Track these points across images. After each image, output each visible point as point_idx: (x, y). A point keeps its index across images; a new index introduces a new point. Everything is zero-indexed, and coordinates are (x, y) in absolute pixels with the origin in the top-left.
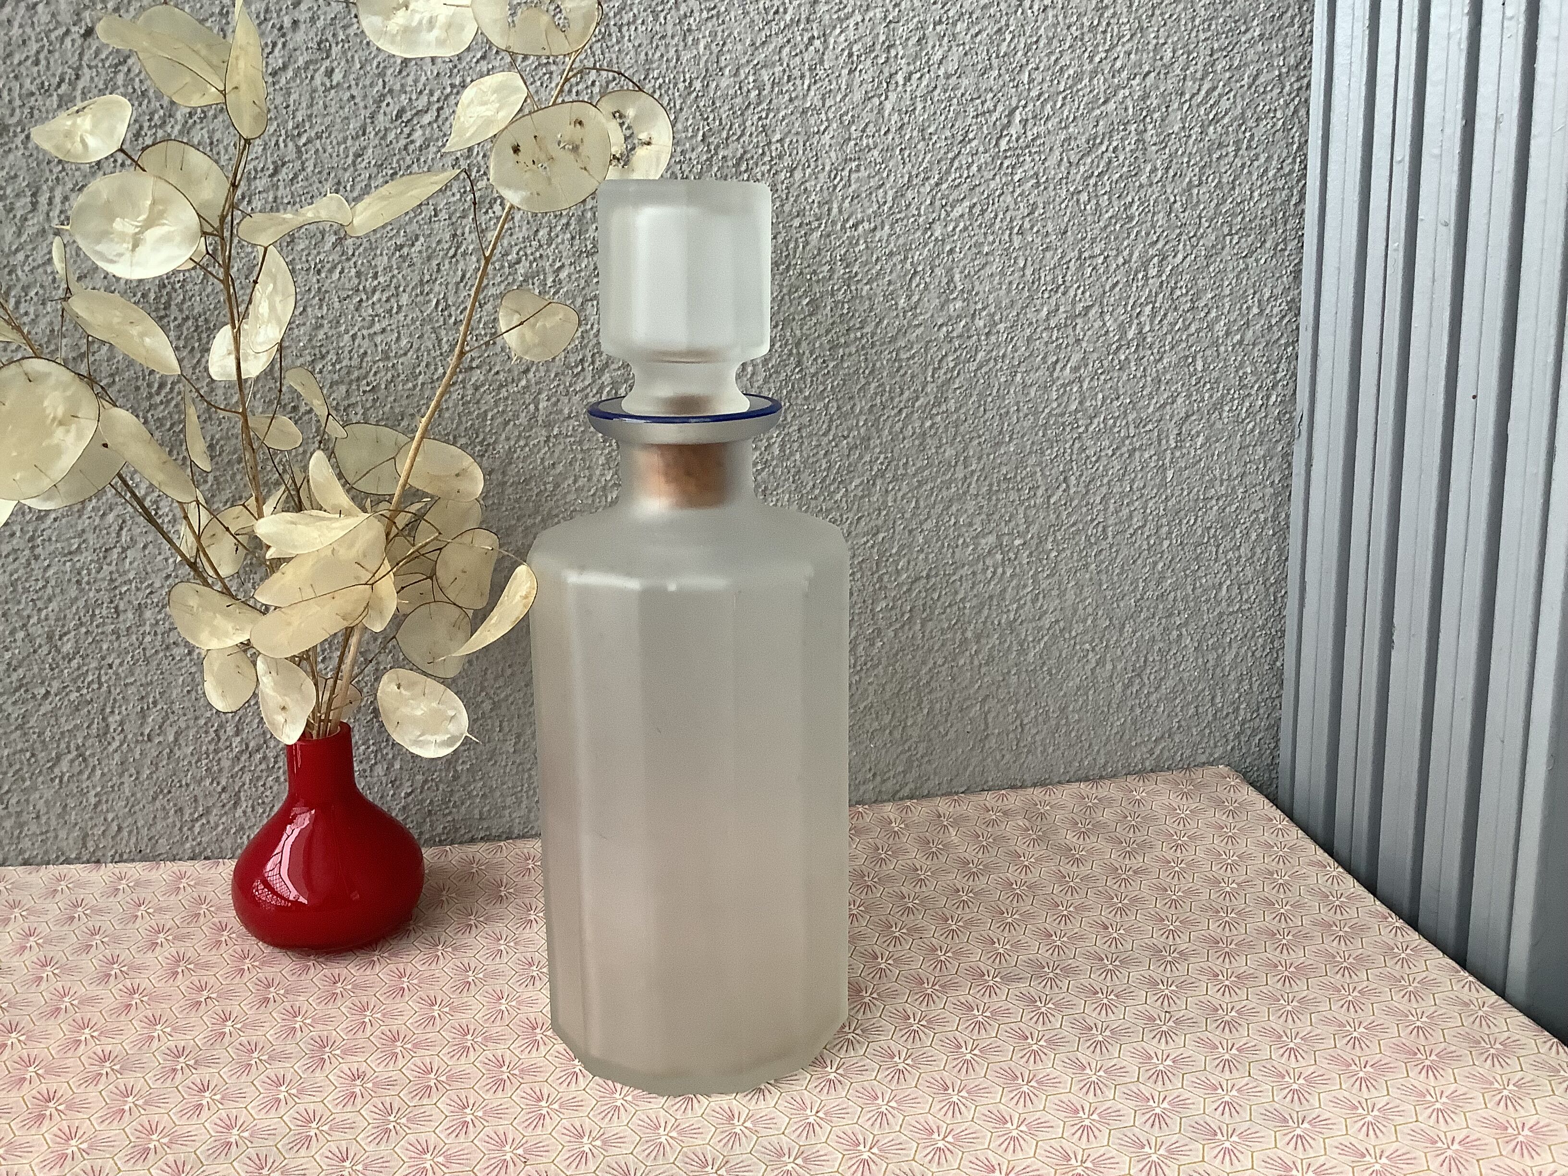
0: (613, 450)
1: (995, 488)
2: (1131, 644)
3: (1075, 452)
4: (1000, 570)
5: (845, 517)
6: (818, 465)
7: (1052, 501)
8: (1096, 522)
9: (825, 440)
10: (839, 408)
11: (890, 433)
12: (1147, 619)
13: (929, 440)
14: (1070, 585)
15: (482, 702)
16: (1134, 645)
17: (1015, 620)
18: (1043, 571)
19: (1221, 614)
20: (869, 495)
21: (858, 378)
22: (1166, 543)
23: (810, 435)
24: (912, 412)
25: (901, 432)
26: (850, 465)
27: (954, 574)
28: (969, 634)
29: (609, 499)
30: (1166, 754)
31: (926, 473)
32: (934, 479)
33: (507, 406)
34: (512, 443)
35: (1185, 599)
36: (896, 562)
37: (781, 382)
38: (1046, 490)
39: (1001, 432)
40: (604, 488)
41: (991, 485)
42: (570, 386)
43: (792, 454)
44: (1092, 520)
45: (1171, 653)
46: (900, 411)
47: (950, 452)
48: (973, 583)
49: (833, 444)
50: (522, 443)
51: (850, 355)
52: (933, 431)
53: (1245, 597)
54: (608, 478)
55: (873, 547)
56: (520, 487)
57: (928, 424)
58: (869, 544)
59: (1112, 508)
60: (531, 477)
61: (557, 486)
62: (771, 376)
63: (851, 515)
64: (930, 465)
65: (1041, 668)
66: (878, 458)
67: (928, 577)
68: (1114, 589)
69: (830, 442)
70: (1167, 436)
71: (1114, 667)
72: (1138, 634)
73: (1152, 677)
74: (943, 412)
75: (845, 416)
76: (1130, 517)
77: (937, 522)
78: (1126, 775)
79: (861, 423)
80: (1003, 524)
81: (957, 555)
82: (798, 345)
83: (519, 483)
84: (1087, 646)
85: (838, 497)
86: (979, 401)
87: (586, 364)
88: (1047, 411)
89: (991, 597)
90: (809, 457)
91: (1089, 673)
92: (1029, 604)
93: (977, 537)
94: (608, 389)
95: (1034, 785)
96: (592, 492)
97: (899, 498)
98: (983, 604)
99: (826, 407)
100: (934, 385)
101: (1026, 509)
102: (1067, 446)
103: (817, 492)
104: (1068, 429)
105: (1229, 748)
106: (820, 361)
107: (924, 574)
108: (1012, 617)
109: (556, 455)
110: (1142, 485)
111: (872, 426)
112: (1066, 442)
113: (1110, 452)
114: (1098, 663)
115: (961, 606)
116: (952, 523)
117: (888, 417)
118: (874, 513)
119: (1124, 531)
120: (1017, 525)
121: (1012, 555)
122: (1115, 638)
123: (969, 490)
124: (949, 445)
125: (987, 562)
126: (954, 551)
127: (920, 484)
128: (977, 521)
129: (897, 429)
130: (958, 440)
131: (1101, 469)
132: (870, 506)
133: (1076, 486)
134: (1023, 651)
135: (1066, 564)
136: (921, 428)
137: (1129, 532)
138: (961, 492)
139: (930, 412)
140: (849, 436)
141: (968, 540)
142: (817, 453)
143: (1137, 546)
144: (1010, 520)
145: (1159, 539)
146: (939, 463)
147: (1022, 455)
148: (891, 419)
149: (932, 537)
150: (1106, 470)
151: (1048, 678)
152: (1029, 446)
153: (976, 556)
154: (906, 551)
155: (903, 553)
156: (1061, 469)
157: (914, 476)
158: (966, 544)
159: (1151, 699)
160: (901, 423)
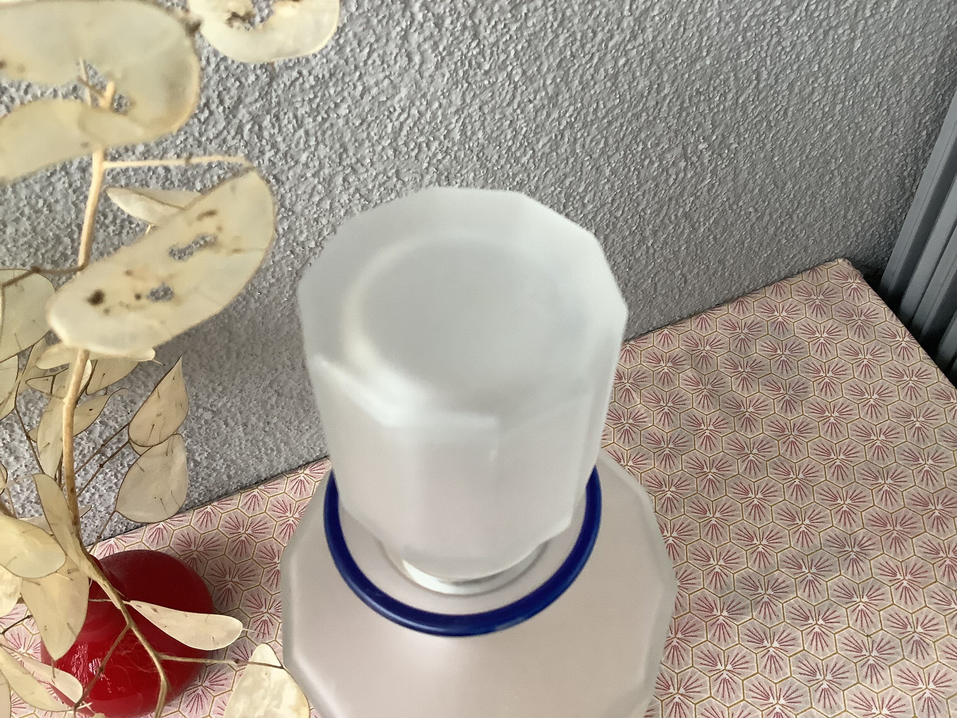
1: (686, 105)
2: (788, 197)
3: (772, 47)
4: (682, 175)
5: (532, 176)
6: (503, 136)
7: (740, 101)
8: (779, 108)
9: (510, 110)
10: (524, 73)
11: (580, 83)
12: (806, 174)
13: (621, 78)
14: (745, 167)
15: (202, 415)
17: (690, 209)
18: (722, 164)
19: (871, 150)
20: (557, 149)
21: (545, 34)
22: (839, 107)
23: (493, 110)
24: (605, 54)
25: (592, 79)
26: (537, 127)
27: (638, 190)
28: (647, 233)
30: (799, 262)
31: (618, 111)
32: (624, 114)
35: (844, 148)
36: (582, 198)
37: (456, 63)
38: (736, 93)
39: (700, 49)
41: (683, 102)
42: (201, 135)
43: (473, 133)
44: (775, 107)
45: (821, 192)
46: (592, 58)
47: (643, 83)
48: (655, 195)
51: (536, 9)
52: (626, 69)
53: (895, 130)
55: (560, 193)
57: (622, 62)
58: (557, 192)
59: (796, 90)
62: (443, 59)
63: (538, 172)
64: (621, 103)
65: (708, 237)
66: (566, 112)
67: (613, 200)
68: (784, 158)
69: (515, 111)
70: (865, 6)
71: (771, 217)
72: (797, 187)
73: (801, 215)
74: (640, 45)
76: (811, 94)
77: (625, 154)
78: (764, 286)
79: (549, 82)
80: (689, 135)
81: (642, 175)
82: (471, 16)
84: (751, 209)
85: (524, 160)
86: (679, 22)
87: (213, 107)
88: (750, 14)
89: (670, 199)
90: (492, 132)
91: (749, 228)
92: (705, 193)
93: (664, 153)
94: (248, 126)
95: (690, 316)
97: (588, 142)
98: (662, 207)
99: (509, 76)
100: (631, 18)
101: (714, 115)
102: (764, 44)
103: (502, 162)
104: (768, 26)
105: (849, 243)
106: (500, 26)
107: (610, 200)
108: (687, 209)
110: (829, 61)
111: (561, 81)
112: (764, 39)
113: (806, 38)
114: (757, 219)
115: (642, 214)
116: (640, 149)
117: (579, 67)
118: (561, 163)
119: (802, 109)
120: (704, 131)
121: (695, 159)
122: (776, 196)
123: (659, 115)
124: (643, 77)
125: (670, 172)
126: (639, 173)
127: (610, 123)
128: (665, 140)
129: (588, 76)
130: (653, 70)
131: (794, 57)
132: (558, 158)
133: (767, 80)
134: (694, 230)
135: (745, 151)
136: (614, 68)
137: (807, 107)
138: (651, 118)
139: (624, 49)
140: (535, 98)
141: (654, 159)
142: (502, 124)
143: (812, 117)
144: (697, 129)
145: (834, 105)
146: (631, 98)
147: (717, 66)
148: (582, 68)
149: (620, 167)
150: (798, 57)
151: (712, 243)
152: (725, 55)
153: (660, 170)
154: (592, 186)
155: (590, 188)
156: (755, 67)
157: (604, 118)
158: (651, 162)
159: (796, 230)
160: (592, 69)
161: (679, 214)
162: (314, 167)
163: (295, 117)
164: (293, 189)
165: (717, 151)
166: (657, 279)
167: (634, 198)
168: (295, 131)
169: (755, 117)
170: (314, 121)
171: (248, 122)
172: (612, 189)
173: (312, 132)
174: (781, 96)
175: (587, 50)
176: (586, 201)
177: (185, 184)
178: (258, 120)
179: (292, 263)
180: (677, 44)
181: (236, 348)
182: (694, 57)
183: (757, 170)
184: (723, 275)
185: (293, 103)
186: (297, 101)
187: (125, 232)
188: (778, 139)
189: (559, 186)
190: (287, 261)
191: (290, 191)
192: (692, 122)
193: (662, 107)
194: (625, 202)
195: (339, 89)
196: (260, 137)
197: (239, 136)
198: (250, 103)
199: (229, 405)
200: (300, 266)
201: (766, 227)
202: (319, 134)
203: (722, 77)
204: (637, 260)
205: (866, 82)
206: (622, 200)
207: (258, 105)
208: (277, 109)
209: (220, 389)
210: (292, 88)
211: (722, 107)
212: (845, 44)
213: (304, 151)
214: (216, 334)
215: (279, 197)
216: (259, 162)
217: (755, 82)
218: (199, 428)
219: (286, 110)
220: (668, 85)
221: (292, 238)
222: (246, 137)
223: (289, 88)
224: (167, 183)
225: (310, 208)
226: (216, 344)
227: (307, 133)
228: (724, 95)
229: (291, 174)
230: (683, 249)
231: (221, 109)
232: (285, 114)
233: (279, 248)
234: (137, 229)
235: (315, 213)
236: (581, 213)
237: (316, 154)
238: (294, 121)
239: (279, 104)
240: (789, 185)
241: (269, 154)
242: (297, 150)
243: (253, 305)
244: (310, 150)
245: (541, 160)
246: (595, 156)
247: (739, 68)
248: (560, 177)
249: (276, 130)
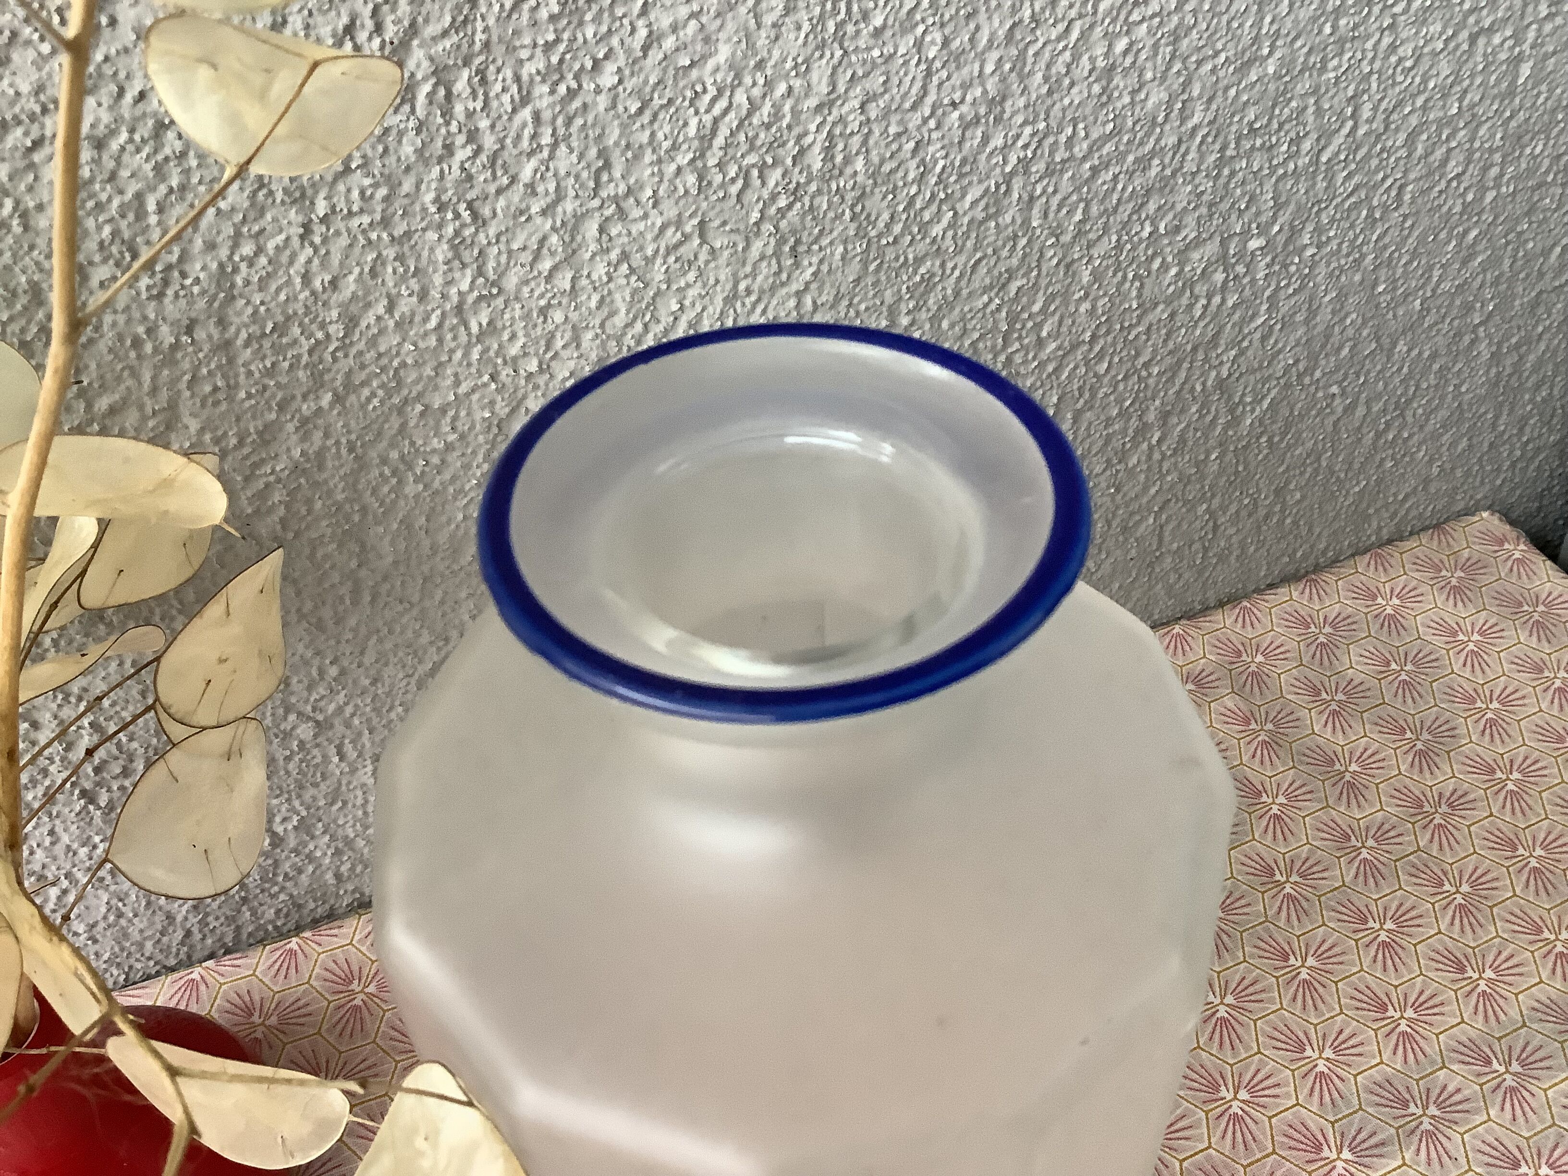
0: (464, 225)
1: (1230, 152)
2: (1400, 369)
3: (1381, 55)
4: (1217, 300)
5: (950, 265)
6: (901, 174)
7: (1324, 159)
8: (1389, 182)
9: (915, 119)
10: (946, 42)
11: (1046, 79)
12: (1430, 327)
13: (1118, 80)
14: (1327, 298)
15: (293, 728)
16: (1405, 370)
17: (1230, 375)
18: (1288, 285)
19: (1541, 292)
20: (998, 213)
22: (1490, 196)
23: (886, 113)
24: (1092, 26)
25: (1068, 73)
26: (964, 161)
27: (1139, 323)
28: (1151, 417)
29: (475, 329)
30: (1414, 513)
31: (1108, 148)
32: (1121, 157)
33: (187, 172)
34: (224, 253)
35: (1496, 282)
36: (1038, 326)
38: (1318, 140)
39: (1256, 39)
40: (459, 309)
41: (1225, 147)
43: (847, 161)
44: (1383, 180)
45: (1456, 369)
46: (1067, 30)
47: (1157, 96)
48: (1168, 335)
49: (932, 123)
50: (247, 249)
52: (1128, 61)
54: (465, 286)
55: (998, 309)
56: (267, 344)
57: (1121, 45)
58: (993, 307)
59: (1420, 150)
60: (288, 318)
61: (351, 323)
63: (961, 260)
64: (1117, 132)
65: (1258, 439)
66: (1018, 136)
67: (1094, 337)
68: (1395, 289)
69: (925, 121)
71: (1369, 409)
72: (1415, 352)
73: (1420, 411)
74: (1154, 16)
75: (957, 59)
76: (1445, 162)
77: (1118, 241)
78: (1353, 555)
79: (989, 68)
80: (1234, 217)
81: (1146, 292)
83: (264, 335)
84: (1335, 389)
85: (936, 230)
87: (362, 37)
89: (1195, 349)
90: (882, 162)
91: (1330, 428)
92: (1256, 344)
93: (1187, 247)
94: (427, 88)
95: (1221, 604)
96: (433, 322)
97: (1054, 208)
98: (1179, 363)
99: (919, 44)
101: (1277, 181)
102: (1369, 45)
103: (897, 229)
105: (1499, 482)
107: (1087, 336)
108: (1225, 373)
109: (336, 259)
110: (1477, 98)
111: (1012, 70)
112: (1368, 37)
113: (1440, 45)
114: (1345, 410)
115: (1144, 373)
116: (1145, 234)
117: (1045, 44)
118: (1004, 246)
119: (1431, 188)
120: (1258, 214)
121: (1241, 269)
122: (1379, 367)
123: (1182, 167)
124: (1156, 83)
125: (1197, 290)
126: (1142, 285)
127: (1095, 170)
128: (1190, 220)
129: (1060, 67)
130: (1175, 70)
131: (1418, 80)
132: (998, 234)
133: (1370, 121)
134: (1235, 421)
135: (1328, 264)
136: (1106, 55)
137: (1437, 189)
138: (1168, 172)
139: (1126, 19)
140: (962, 101)
141: (1170, 259)
142: (900, 149)
143: (1445, 209)
144: (1247, 207)
145: (1483, 189)
146: (1134, 124)
147: (1287, 79)
148: (1049, 48)
149: (1108, 267)
150: (1425, 81)
151: (1265, 452)
152: (1302, 59)
153: (1180, 284)
154: (1057, 302)
155: (1052, 308)
156: (1350, 93)
157: (1084, 158)
158: (1165, 267)
159: (1411, 443)
160: (1067, 54)
161: (1209, 383)
162: (547, 193)
163: (517, 79)
164: (503, 239)
165: (1280, 258)
166: (1164, 517)
167: (1131, 337)
168: (514, 111)
169: (1348, 196)
170: (552, 92)
171: (425, 79)
172: (1092, 312)
173: (547, 115)
174: (1392, 159)
175: (1060, 12)
176: (1044, 334)
177: (294, 202)
178: (445, 76)
179: (492, 403)
180: (1218, 23)
181: (371, 583)
182: (1248, 54)
183: (1347, 308)
184: (1281, 522)
185: (515, 49)
186: (523, 47)
187: (170, 292)
188: (1385, 247)
189: (997, 295)
190: (483, 397)
191: (498, 242)
192: (1238, 191)
193: (1187, 152)
194: (1114, 344)
195: (604, 29)
196: (447, 114)
197: (407, 108)
198: (434, 39)
199: (349, 710)
200: (507, 410)
201: (1359, 428)
202: (560, 121)
203: (1294, 104)
204: (1131, 473)
205: (1538, 150)
206: (1109, 339)
207: (447, 43)
208: (482, 58)
209: (333, 671)
210: (515, 16)
211: (1292, 166)
212: (1504, 67)
213: (531, 154)
214: (334, 546)
215: (476, 252)
216: (442, 171)
217: (1350, 123)
218: (288, 759)
219: (500, 63)
220: (1199, 107)
221: (496, 346)
222: (420, 112)
223: (509, 16)
224: (261, 194)
225: (533, 284)
226: (333, 567)
227: (537, 117)
228: (1297, 141)
229: (501, 203)
230: (1213, 457)
231: (377, 42)
232: (498, 71)
233: (469, 365)
234: (196, 290)
235: (542, 296)
236: (1034, 358)
237: (551, 166)
238: (515, 89)
239: (487, 45)
240: (1401, 347)
241: (461, 155)
242: (515, 152)
243: (411, 488)
244: (540, 156)
245: (967, 235)
246: (1066, 238)
247: (1323, 90)
248: (1001, 274)
249: (479, 105)
